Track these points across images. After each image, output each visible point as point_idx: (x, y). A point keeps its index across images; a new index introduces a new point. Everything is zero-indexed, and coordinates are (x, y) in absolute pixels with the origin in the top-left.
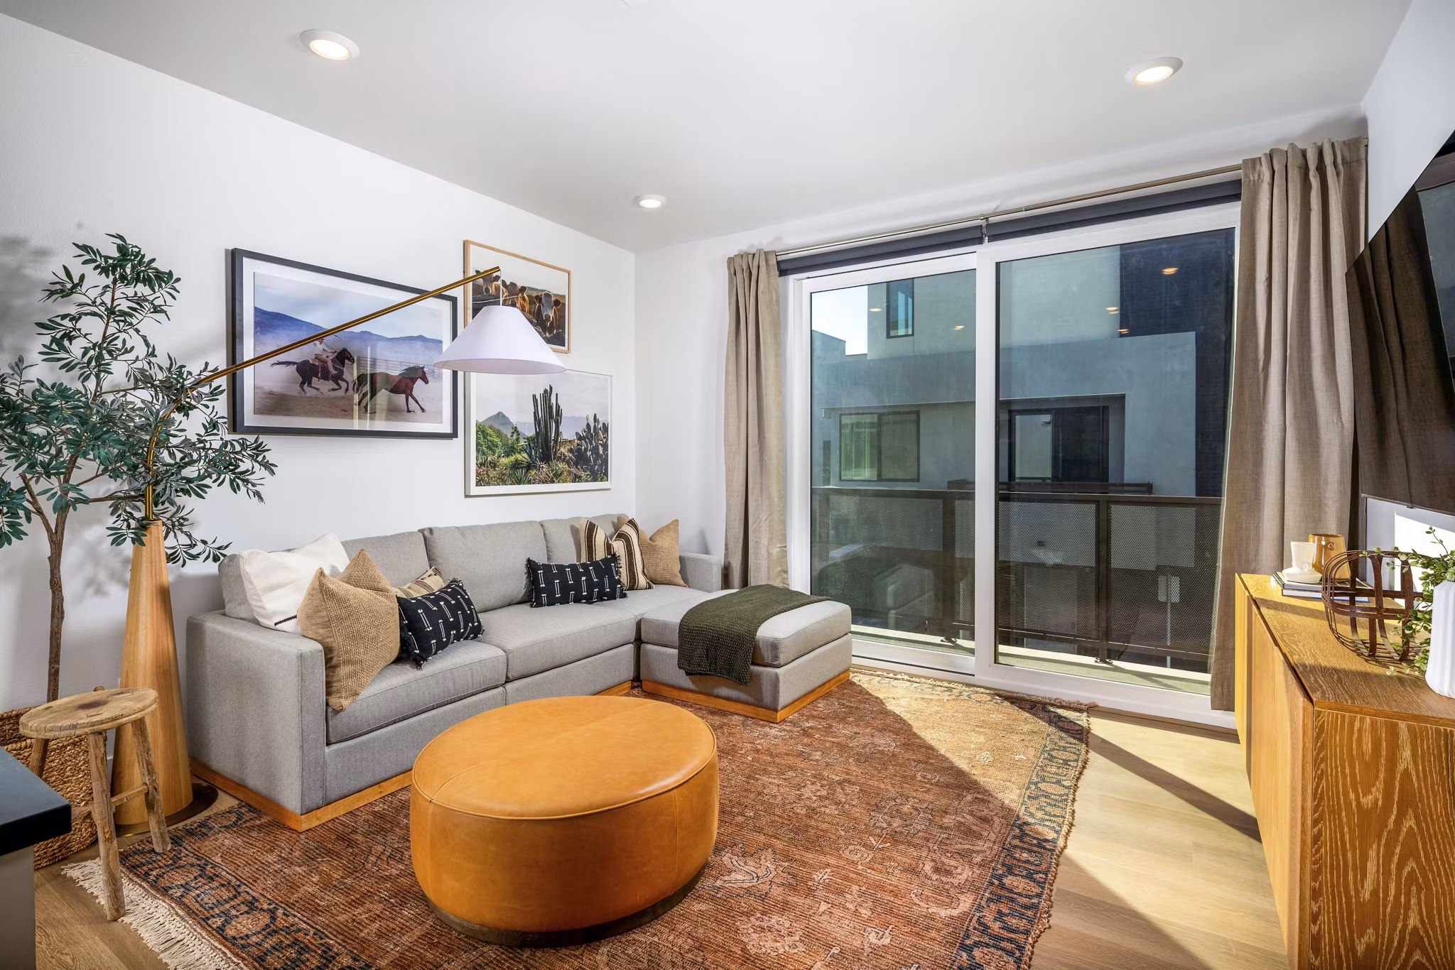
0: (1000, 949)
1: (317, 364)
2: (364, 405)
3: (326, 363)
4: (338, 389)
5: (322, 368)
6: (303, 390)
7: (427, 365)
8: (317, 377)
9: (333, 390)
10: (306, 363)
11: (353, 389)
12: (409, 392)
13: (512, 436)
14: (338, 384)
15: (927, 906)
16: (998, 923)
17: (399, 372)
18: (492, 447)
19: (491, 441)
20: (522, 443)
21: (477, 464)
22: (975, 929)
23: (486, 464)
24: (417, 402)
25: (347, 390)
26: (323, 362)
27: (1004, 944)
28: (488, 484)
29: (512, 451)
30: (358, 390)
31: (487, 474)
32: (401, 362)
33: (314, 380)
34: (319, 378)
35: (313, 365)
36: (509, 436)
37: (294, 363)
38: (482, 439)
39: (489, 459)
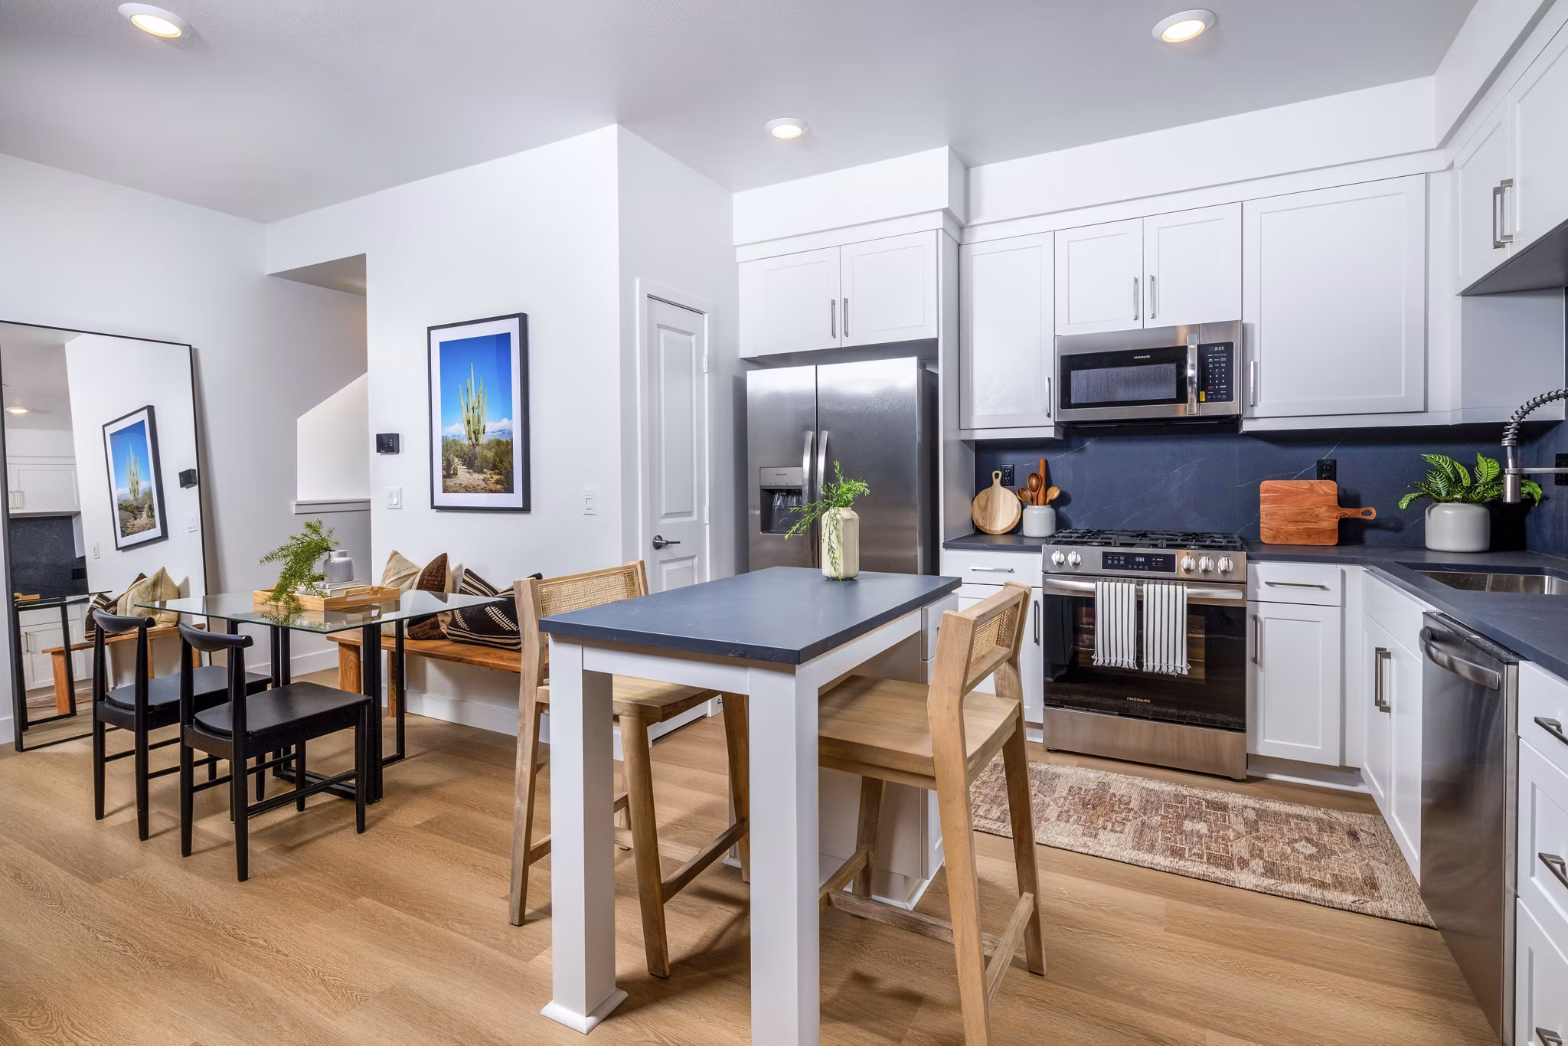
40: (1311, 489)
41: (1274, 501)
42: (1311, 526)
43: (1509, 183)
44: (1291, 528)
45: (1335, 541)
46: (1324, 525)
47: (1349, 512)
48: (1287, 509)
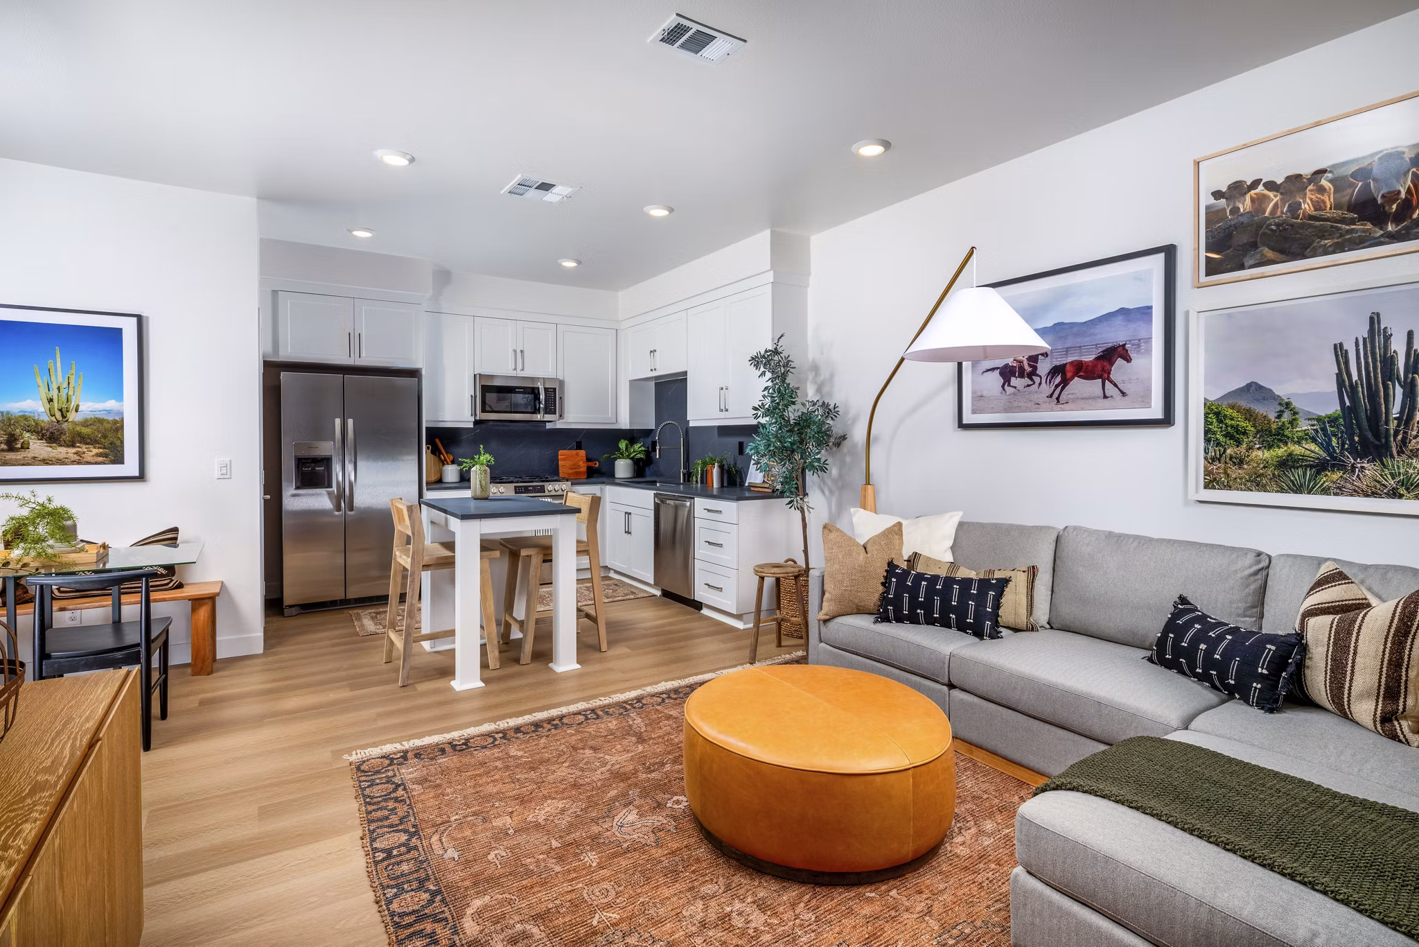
0: (412, 913)
1: (1015, 365)
2: (1057, 396)
3: (1022, 362)
4: (1032, 385)
5: (1019, 367)
6: (1004, 390)
7: (1130, 341)
8: (1015, 376)
9: (1028, 386)
10: (1006, 366)
11: (1046, 382)
12: (1106, 375)
13: (1279, 417)
14: (1032, 380)
15: (494, 898)
16: (429, 932)
17: (1094, 356)
18: (1235, 435)
19: (1232, 426)
20: (1304, 426)
21: (1206, 458)
22: (443, 912)
23: (1223, 459)
24: (1115, 385)
25: (1040, 384)
26: (1020, 362)
27: (413, 918)
28: (1229, 487)
29: (1280, 440)
30: (1050, 382)
31: (1225, 473)
32: (1096, 345)
33: (1013, 379)
34: (1016, 378)
35: (1012, 366)
36: (1272, 416)
37: (997, 368)
38: (1215, 424)
39: (1228, 451)
40: (577, 454)
41: (564, 459)
42: (578, 470)
43: (655, 351)
44: (571, 471)
45: (586, 477)
46: (582, 470)
47: (590, 464)
48: (568, 463)
